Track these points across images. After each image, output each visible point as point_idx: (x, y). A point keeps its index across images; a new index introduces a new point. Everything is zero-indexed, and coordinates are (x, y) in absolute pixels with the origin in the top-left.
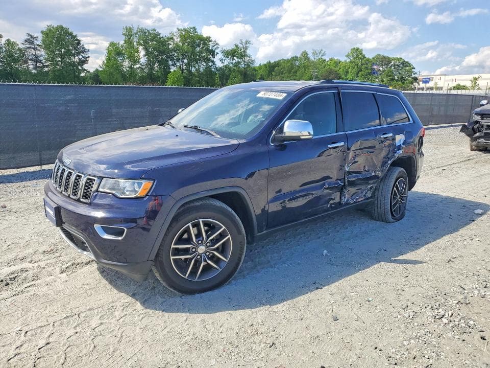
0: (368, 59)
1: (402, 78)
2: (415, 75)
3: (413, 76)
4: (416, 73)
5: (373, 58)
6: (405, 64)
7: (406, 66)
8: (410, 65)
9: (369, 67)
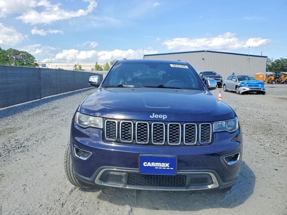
0: (4, 51)
1: (29, 64)
2: (36, 62)
3: (35, 62)
4: (36, 61)
5: (8, 50)
6: (29, 56)
7: (30, 57)
8: (32, 56)
9: (6, 56)
